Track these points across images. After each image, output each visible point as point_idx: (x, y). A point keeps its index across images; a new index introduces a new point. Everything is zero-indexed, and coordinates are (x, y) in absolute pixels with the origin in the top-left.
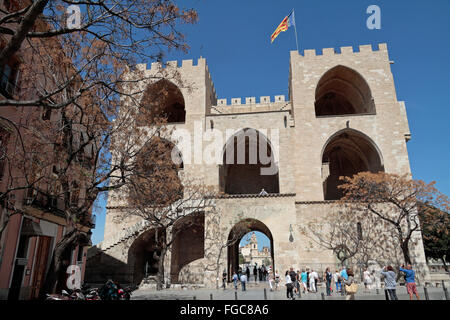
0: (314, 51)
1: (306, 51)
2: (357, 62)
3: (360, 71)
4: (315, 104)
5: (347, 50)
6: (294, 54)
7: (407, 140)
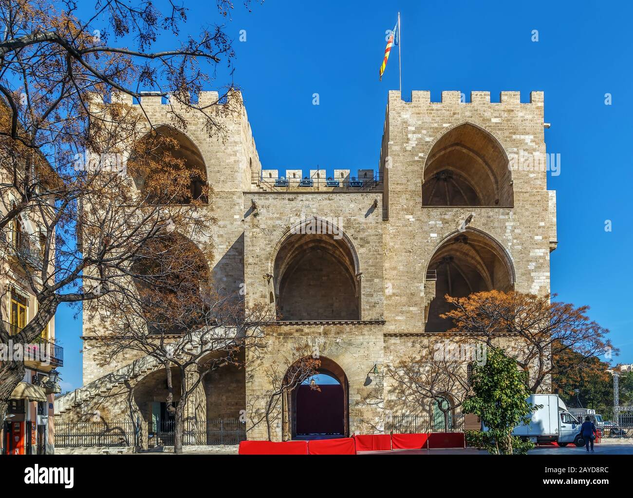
0: (428, 94)
1: (415, 93)
2: (494, 120)
3: (498, 136)
4: (423, 186)
5: (481, 97)
6: (395, 96)
7: (552, 250)
